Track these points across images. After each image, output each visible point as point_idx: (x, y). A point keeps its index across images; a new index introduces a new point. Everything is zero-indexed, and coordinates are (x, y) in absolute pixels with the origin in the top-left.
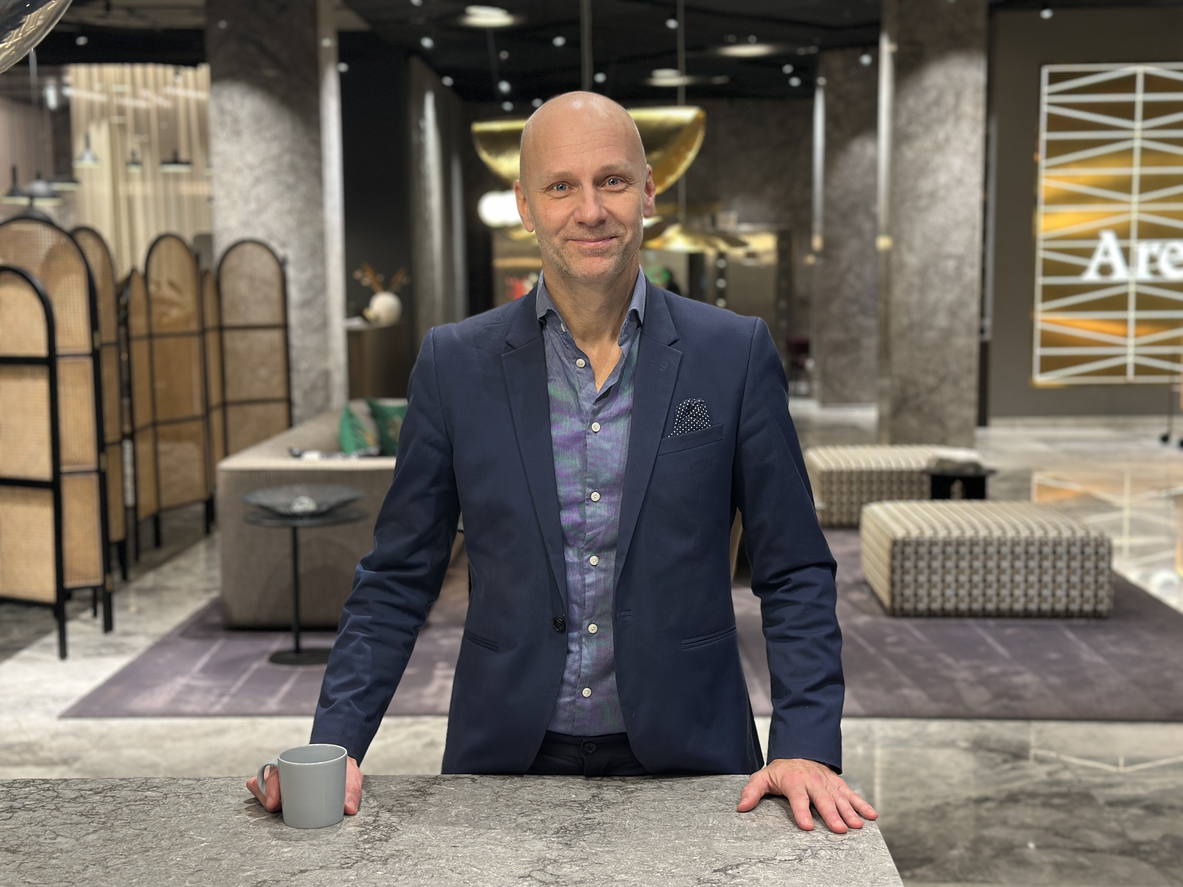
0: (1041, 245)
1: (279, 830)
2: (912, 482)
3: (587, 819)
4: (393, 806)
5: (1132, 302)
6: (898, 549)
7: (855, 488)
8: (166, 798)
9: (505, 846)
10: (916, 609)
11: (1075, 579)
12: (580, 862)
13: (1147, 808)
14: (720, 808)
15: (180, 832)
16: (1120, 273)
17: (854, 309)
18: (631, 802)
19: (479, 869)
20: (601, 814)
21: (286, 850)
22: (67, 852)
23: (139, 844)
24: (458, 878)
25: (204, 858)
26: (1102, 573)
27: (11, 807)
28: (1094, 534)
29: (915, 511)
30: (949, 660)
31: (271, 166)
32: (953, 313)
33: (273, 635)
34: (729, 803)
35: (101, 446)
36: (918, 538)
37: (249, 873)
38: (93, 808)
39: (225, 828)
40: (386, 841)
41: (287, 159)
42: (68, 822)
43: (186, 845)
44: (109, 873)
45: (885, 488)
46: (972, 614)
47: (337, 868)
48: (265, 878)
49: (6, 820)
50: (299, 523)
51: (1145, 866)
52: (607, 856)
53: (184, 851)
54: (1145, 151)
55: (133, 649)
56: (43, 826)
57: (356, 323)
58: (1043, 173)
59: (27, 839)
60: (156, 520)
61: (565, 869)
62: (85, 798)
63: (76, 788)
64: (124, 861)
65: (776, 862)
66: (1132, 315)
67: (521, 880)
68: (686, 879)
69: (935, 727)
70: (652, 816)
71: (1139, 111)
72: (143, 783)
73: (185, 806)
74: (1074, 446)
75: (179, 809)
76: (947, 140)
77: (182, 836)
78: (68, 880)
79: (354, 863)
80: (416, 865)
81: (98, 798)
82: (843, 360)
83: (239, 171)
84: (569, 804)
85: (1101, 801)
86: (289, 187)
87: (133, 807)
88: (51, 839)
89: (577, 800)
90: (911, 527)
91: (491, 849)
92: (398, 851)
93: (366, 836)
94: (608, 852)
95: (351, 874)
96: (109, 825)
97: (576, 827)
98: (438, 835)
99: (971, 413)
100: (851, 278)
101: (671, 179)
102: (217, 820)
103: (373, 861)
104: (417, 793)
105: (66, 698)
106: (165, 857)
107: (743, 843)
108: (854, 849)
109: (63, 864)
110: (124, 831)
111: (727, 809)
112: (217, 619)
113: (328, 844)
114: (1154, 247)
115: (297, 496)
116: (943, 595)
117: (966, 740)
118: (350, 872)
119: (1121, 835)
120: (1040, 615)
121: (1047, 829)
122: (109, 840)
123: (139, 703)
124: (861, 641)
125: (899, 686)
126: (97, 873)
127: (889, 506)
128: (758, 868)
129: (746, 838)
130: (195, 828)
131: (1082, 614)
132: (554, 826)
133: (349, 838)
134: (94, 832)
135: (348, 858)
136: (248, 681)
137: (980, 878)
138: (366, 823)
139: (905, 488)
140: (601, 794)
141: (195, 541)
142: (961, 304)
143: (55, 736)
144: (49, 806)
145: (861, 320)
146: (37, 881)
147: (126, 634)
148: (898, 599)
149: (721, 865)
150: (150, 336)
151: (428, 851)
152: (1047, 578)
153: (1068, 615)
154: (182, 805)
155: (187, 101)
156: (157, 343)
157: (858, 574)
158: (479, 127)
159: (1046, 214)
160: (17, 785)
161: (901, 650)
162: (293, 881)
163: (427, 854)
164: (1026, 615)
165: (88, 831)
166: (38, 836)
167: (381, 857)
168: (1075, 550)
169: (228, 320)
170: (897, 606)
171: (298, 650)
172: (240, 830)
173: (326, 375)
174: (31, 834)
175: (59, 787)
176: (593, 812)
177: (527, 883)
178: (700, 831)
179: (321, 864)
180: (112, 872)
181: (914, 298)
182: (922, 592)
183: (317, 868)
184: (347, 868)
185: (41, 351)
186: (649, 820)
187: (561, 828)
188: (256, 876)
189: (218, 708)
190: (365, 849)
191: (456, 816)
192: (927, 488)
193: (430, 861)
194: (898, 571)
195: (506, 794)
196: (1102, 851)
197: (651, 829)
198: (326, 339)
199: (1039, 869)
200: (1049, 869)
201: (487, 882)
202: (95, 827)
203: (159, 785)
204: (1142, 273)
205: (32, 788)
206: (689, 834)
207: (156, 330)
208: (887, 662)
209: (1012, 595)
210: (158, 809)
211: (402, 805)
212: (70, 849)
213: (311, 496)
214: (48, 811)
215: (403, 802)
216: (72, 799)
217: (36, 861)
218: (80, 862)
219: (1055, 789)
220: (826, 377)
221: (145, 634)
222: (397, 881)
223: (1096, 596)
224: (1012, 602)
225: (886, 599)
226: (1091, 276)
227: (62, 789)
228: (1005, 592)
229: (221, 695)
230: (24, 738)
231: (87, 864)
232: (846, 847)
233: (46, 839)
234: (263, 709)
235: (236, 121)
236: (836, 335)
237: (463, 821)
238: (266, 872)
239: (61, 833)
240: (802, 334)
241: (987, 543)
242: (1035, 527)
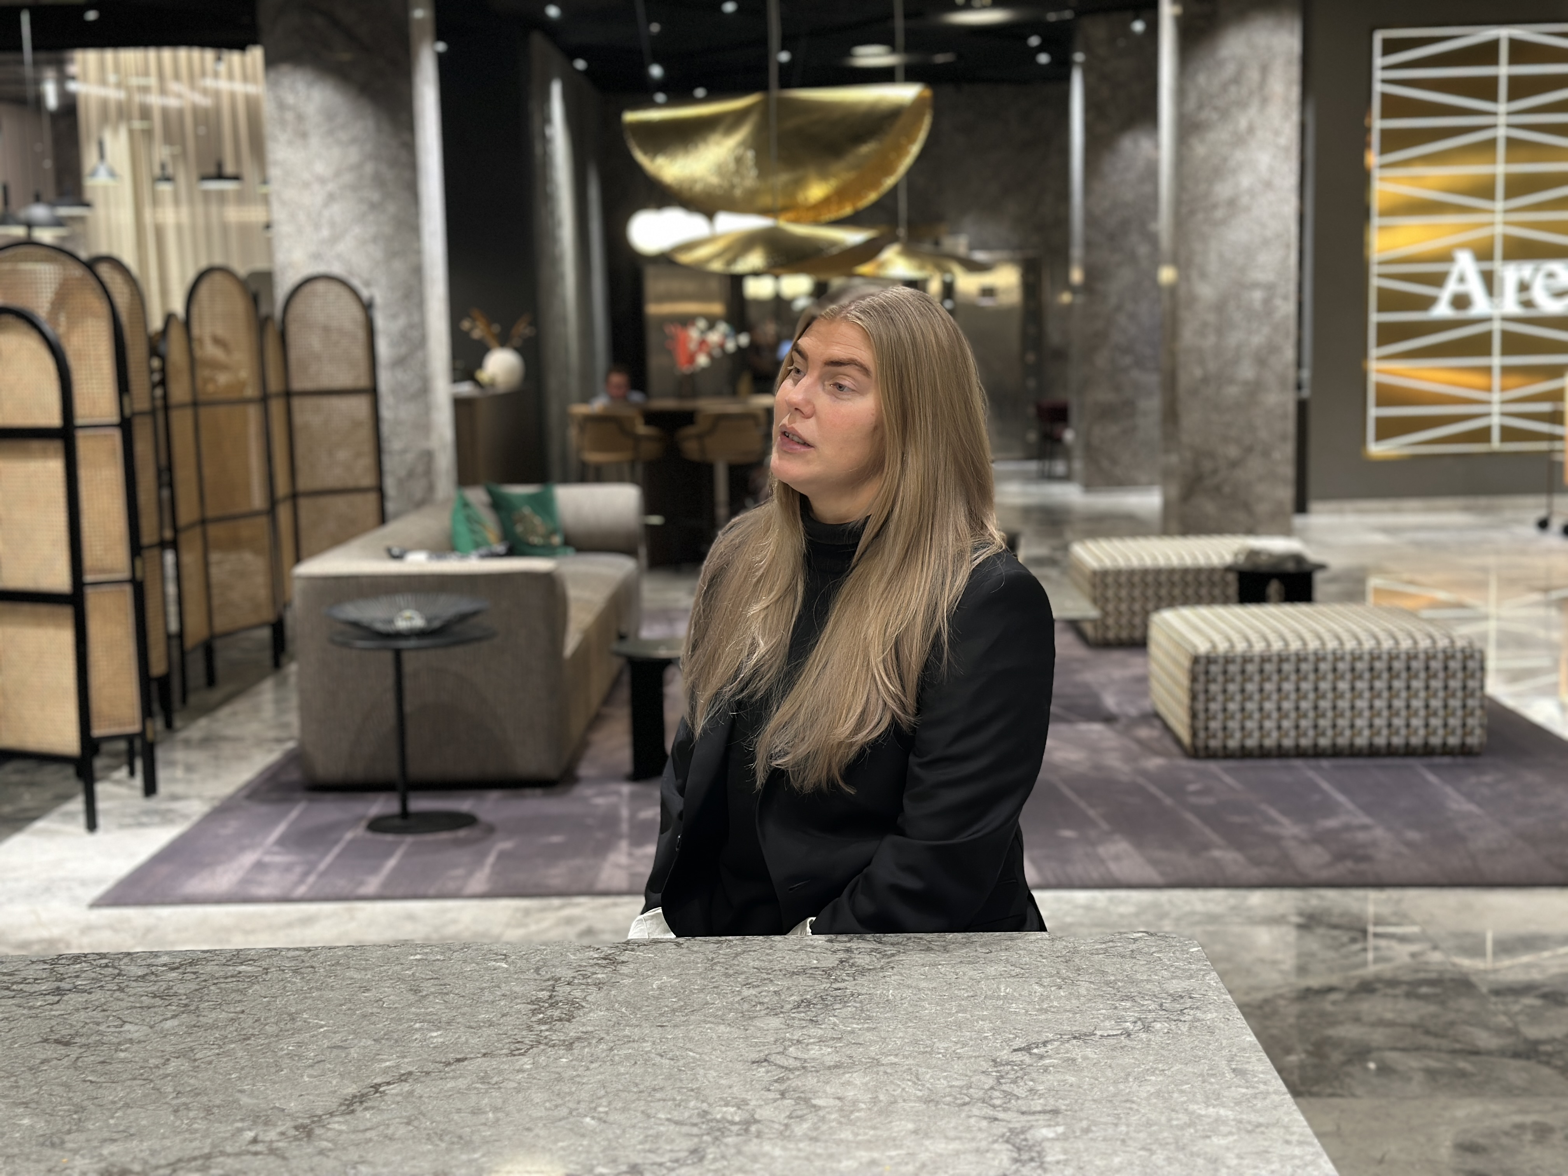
0: (1375, 269)
1: (423, 1010)
2: (1213, 584)
3: (836, 989)
4: (574, 978)
5: (1497, 343)
6: (1201, 668)
7: (1137, 593)
8: (267, 973)
9: (729, 1025)
10: (1225, 747)
11: (1435, 703)
12: (831, 1042)
13: (1545, 996)
14: (1013, 973)
15: (290, 1015)
16: (1481, 305)
17: (1127, 360)
18: (893, 968)
19: (697, 1053)
20: (854, 982)
21: (435, 1034)
22: (139, 1042)
23: (236, 1031)
24: (670, 1065)
25: (325, 1046)
26: (1472, 695)
27: (58, 988)
28: (1460, 644)
29: (1221, 618)
30: (1273, 813)
31: (348, 178)
32: (1261, 361)
33: (370, 795)
34: (1025, 967)
35: (136, 548)
36: (1227, 652)
37: (388, 1064)
38: (169, 988)
39: (349, 1009)
40: (569, 1021)
41: (369, 168)
42: (138, 1005)
43: (299, 1031)
44: (198, 1067)
45: (1177, 592)
46: (1299, 753)
47: (507, 1055)
48: (410, 1069)
49: (52, 1004)
50: (402, 644)
51: (1546, 1071)
52: (868, 1034)
53: (297, 1038)
54: (1511, 142)
55: (185, 817)
56: (104, 1010)
57: (466, 389)
58: (1376, 174)
59: (83, 1027)
60: (208, 649)
61: (812, 1052)
62: (156, 976)
63: (144, 963)
64: (217, 1051)
65: (1097, 1038)
66: (1496, 361)
67: (755, 1066)
68: (978, 1060)
69: (1257, 899)
70: (923, 984)
71: (1503, 89)
72: (234, 955)
73: (295, 983)
74: (1422, 536)
75: (285, 987)
76: (1251, 130)
77: (293, 1019)
78: (143, 1077)
79: (528, 1049)
80: (611, 1049)
81: (174, 975)
82: (1114, 429)
83: (306, 185)
84: (811, 971)
85: (1484, 990)
86: (373, 206)
87: (223, 985)
88: (116, 1027)
89: (818, 966)
90: (1217, 638)
91: (710, 1028)
92: (586, 1033)
93: (541, 1016)
94: (868, 1029)
95: (526, 1062)
96: (192, 1008)
97: (823, 999)
98: (638, 1013)
99: (1286, 494)
100: (1122, 319)
101: (890, 182)
102: (339, 999)
103: (554, 1046)
104: (604, 962)
105: (98, 882)
106: (272, 1045)
107: (1050, 1016)
108: (1199, 1020)
109: (134, 1057)
110: (214, 1015)
111: (1023, 974)
112: (294, 775)
113: (490, 1026)
114: (1526, 270)
115: (401, 609)
116: (1261, 728)
117: (1301, 914)
118: (525, 1059)
119: (1513, 1031)
120: (1390, 752)
121: (1413, 1026)
122: (194, 1026)
123: (196, 885)
124: (1153, 789)
125: (1207, 846)
126: (183, 1068)
127: (1187, 612)
128: (1073, 1045)
129: (1053, 1010)
130: (310, 1009)
131: (1446, 750)
132: (793, 998)
133: (518, 1018)
134: (174, 1017)
135: (519, 1042)
136: (340, 856)
137: (1329, 1090)
138: (539, 1000)
139: (1204, 591)
140: (851, 958)
141: (261, 678)
142: (1273, 349)
143: (87, 929)
144: (109, 986)
145: (1136, 374)
146: (102, 1079)
147: (174, 798)
148: (1202, 734)
149: (1022, 1043)
150: (195, 404)
151: (627, 1032)
152: (1398, 703)
153: (1427, 751)
154: (289, 982)
155: (233, 96)
156: (204, 412)
157: (1146, 705)
158: (631, 117)
159: (1382, 228)
160: (63, 961)
161: (1208, 801)
162: (448, 1073)
163: (624, 1036)
164: (1372, 752)
165: (166, 1016)
166: (98, 1024)
167: (564, 1041)
168: (1435, 665)
169: (297, 384)
170: (1200, 743)
171: (405, 814)
172: (370, 1011)
173: (428, 456)
174: (88, 1021)
175: (121, 963)
176: (844, 981)
177: (764, 1069)
178: (988, 1002)
179: (483, 1051)
180: (203, 1066)
181: (1210, 341)
182: (1233, 725)
183: (479, 1055)
184: (520, 1054)
185: (54, 419)
186: (919, 990)
187: (802, 1001)
188: (398, 1066)
189: (301, 890)
190: (541, 1031)
191: (660, 988)
192: (1233, 590)
193: (631, 1044)
194: (1202, 697)
195: (723, 960)
196: (1489, 1053)
197: (924, 1000)
198: (427, 409)
199: (1407, 1078)
200: (1419, 1077)
201: (710, 1069)
202: (174, 1011)
203: (255, 958)
204: (1510, 305)
205: (83, 964)
206: (975, 1006)
207: (202, 397)
208: (1190, 817)
209: (1352, 726)
210: (256, 987)
211: (585, 977)
212: (142, 1038)
213: (418, 609)
214: (109, 993)
215: (584, 973)
216: (139, 977)
217: (98, 1055)
218: (159, 1054)
219: (1422, 975)
220: (1091, 452)
221: (200, 797)
222: (588, 1069)
223: (1464, 725)
224: (1353, 736)
225: (1185, 735)
226: (1442, 310)
227: (125, 964)
228: (1342, 723)
229: (306, 874)
230: (45, 934)
231: (168, 1057)
232: (1187, 1018)
233: (109, 1027)
234: (363, 891)
235: (300, 118)
236: (1103, 395)
237: (669, 994)
238: (410, 1062)
239: (130, 1020)
240: (1057, 396)
241: (1319, 658)
242: (1382, 636)
